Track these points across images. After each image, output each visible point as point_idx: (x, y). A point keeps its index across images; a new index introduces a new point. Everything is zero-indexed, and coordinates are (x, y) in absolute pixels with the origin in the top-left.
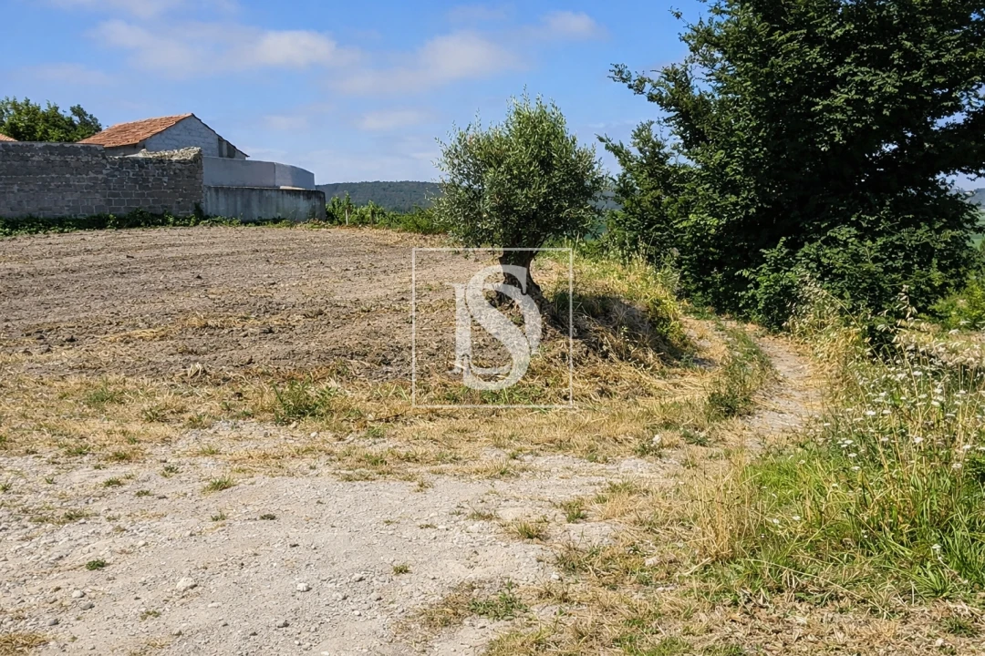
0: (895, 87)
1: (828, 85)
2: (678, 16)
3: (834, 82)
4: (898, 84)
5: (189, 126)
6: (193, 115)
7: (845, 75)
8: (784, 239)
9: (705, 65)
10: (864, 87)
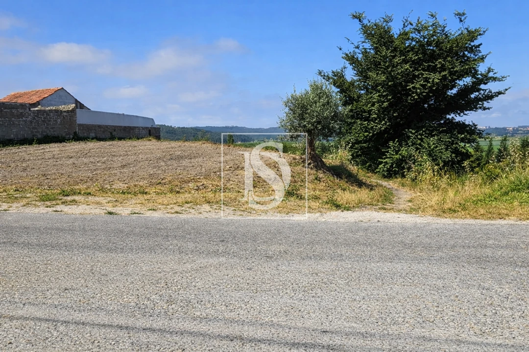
0: (438, 79)
1: (413, 78)
2: (340, 49)
3: (415, 77)
4: (440, 78)
5: (61, 94)
6: (63, 88)
7: (419, 75)
8: (397, 140)
9: (355, 70)
10: (426, 80)
